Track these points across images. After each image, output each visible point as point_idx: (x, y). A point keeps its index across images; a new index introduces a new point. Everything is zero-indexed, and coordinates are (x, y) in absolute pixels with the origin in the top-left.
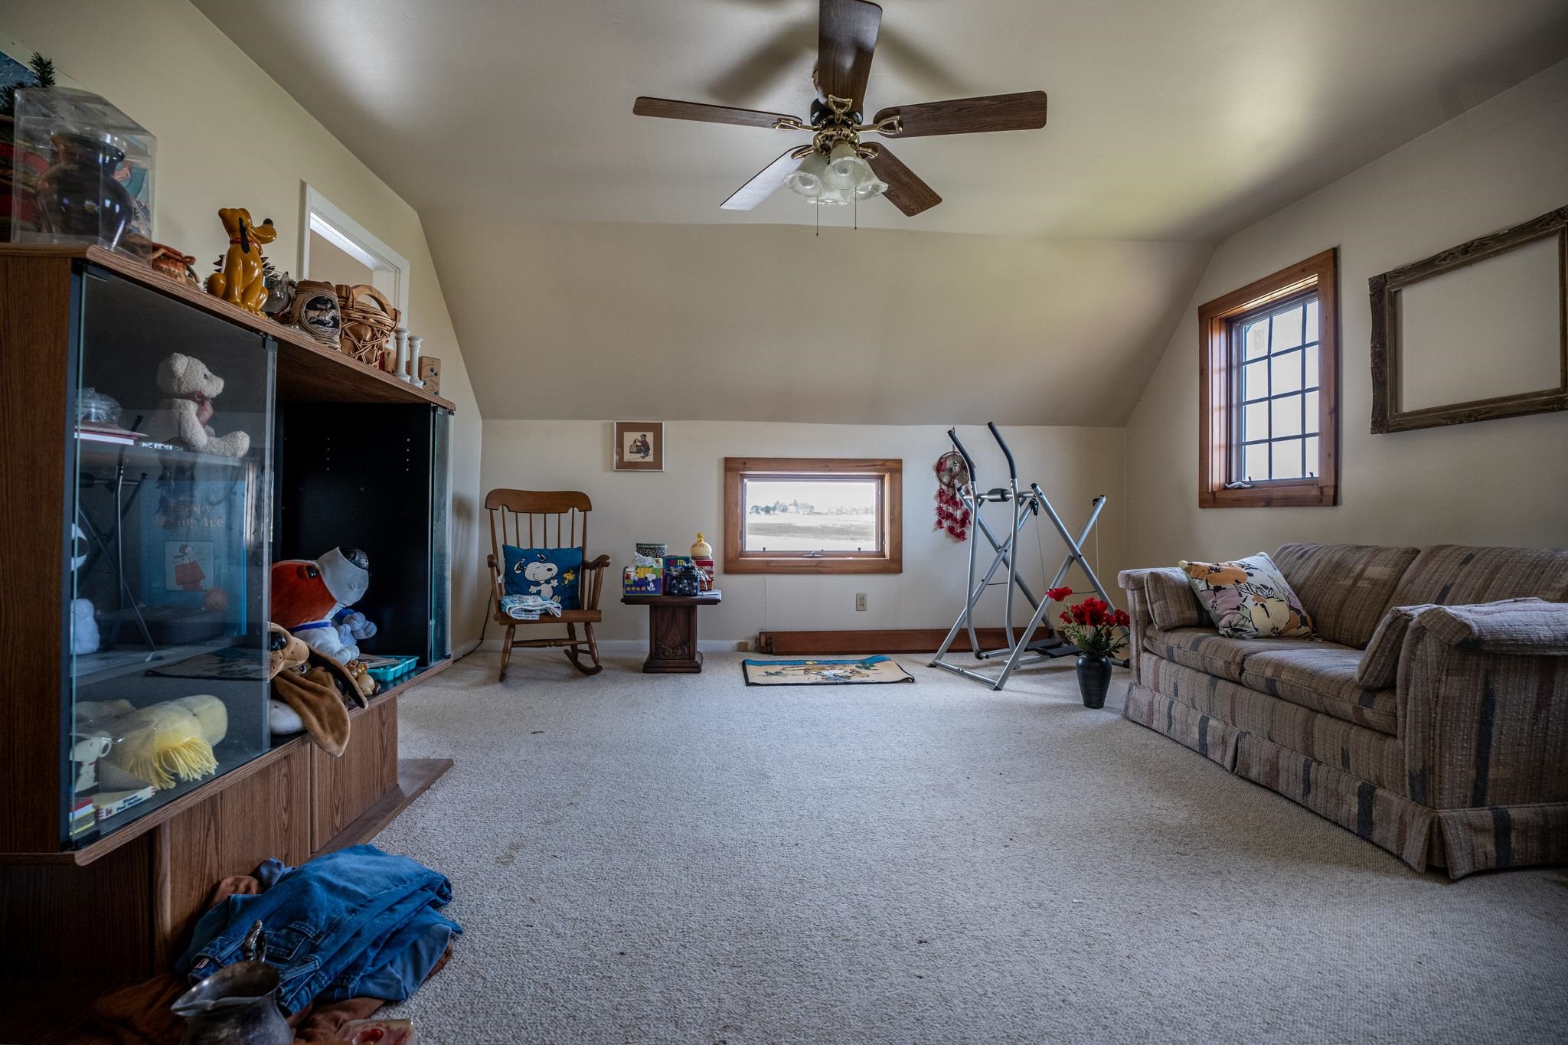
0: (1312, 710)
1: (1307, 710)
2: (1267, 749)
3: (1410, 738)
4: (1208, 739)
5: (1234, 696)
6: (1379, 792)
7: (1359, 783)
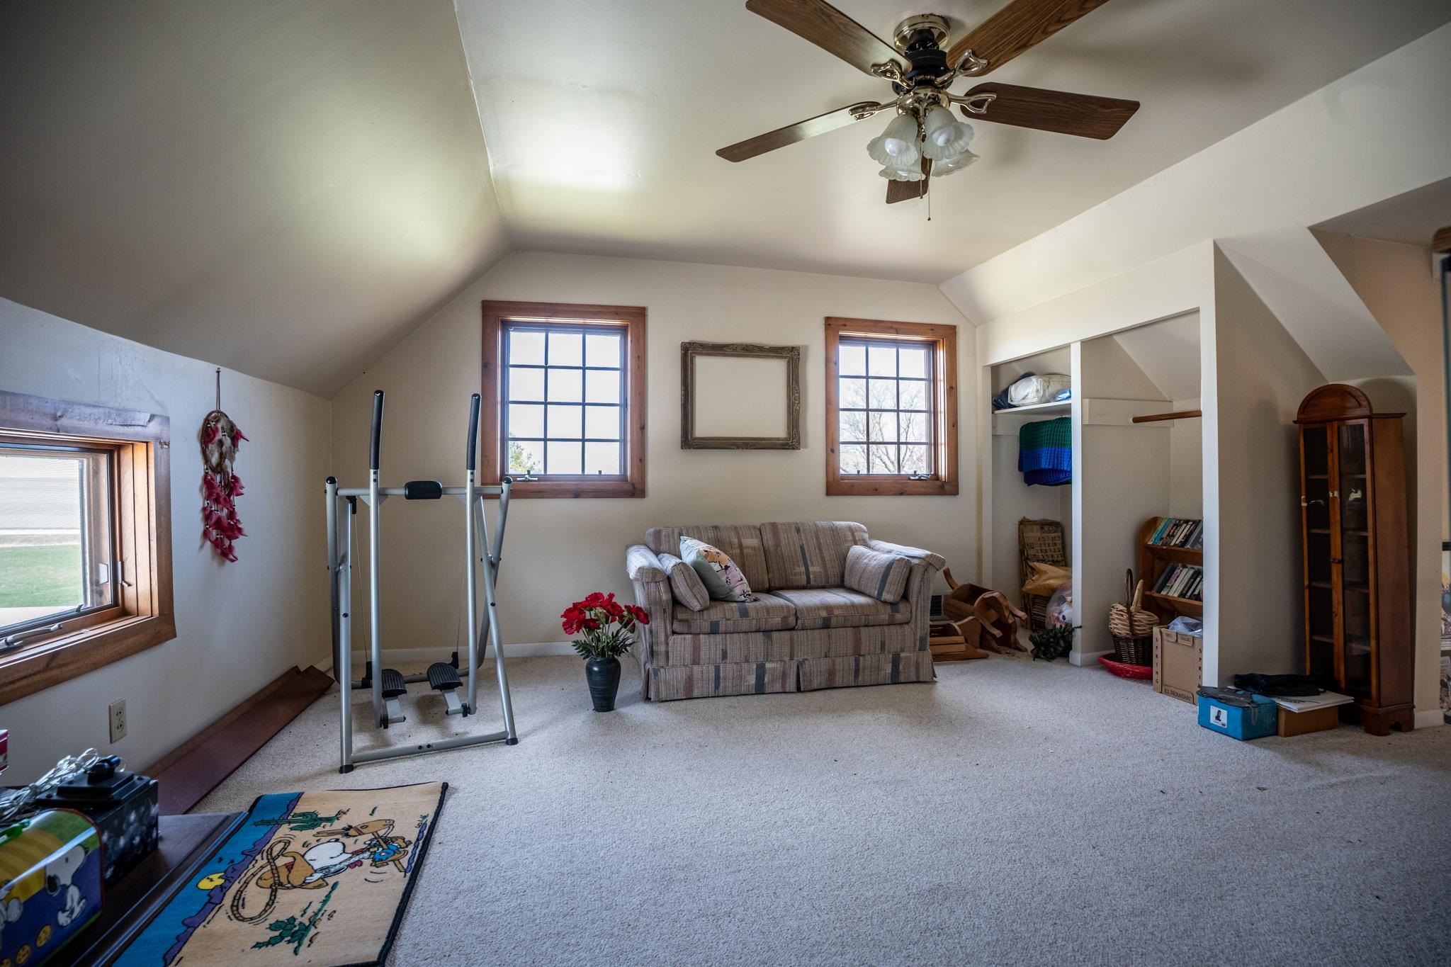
0: (854, 627)
1: (851, 629)
2: (824, 664)
3: (921, 620)
4: (766, 679)
5: (791, 639)
6: (902, 655)
7: (891, 656)
